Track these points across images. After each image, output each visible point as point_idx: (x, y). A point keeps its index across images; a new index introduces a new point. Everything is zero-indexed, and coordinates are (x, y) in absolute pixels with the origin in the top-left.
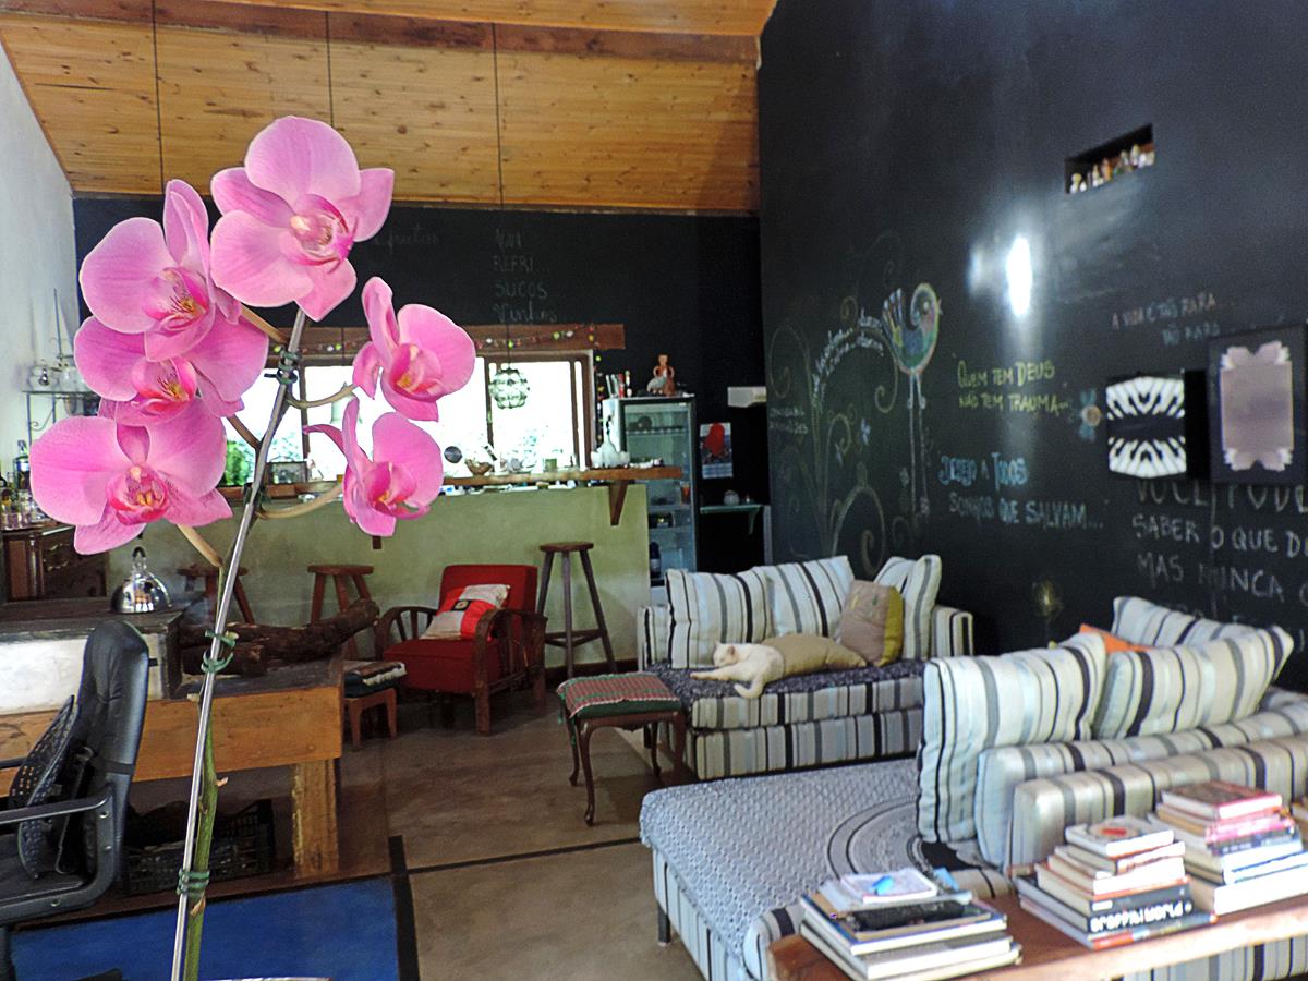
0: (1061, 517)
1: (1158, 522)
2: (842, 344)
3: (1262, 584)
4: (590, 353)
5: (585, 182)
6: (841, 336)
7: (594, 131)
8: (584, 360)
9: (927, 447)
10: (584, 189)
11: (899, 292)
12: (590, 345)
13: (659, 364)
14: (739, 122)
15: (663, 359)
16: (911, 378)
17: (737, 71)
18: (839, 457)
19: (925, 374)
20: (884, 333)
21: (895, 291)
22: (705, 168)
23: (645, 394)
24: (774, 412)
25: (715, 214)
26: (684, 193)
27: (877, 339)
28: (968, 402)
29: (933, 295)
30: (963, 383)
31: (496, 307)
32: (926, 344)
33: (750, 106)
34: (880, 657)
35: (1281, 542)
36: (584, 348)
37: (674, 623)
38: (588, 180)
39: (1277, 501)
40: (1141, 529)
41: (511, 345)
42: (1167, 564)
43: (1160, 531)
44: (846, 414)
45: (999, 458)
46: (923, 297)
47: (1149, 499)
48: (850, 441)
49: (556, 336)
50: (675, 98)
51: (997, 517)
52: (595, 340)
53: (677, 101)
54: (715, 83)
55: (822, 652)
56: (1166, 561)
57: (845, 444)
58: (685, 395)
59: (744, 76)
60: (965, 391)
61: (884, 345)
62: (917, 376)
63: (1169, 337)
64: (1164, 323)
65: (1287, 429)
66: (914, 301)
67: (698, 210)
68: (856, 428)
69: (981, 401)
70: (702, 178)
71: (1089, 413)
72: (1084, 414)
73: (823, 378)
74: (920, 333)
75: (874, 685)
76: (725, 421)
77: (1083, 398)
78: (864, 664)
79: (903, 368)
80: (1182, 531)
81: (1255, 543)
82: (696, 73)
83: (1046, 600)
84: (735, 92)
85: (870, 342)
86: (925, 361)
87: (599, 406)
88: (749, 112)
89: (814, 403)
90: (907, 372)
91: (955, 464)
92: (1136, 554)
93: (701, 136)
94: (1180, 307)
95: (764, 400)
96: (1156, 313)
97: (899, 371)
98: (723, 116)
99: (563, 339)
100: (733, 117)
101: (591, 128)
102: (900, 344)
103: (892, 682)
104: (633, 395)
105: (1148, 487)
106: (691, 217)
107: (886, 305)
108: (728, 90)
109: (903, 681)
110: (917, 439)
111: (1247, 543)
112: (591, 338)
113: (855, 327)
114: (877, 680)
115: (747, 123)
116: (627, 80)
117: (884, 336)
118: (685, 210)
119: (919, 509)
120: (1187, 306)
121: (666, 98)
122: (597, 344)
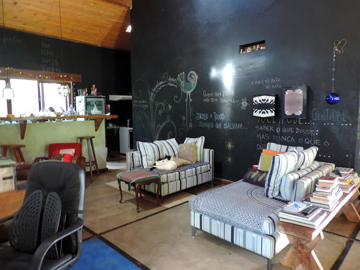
0: (235, 127)
1: (263, 127)
2: (162, 84)
3: (289, 139)
4: (71, 82)
5: (71, 32)
6: (162, 82)
7: (78, 17)
8: (69, 85)
9: (192, 111)
10: (70, 34)
11: (183, 73)
12: (72, 80)
13: (93, 87)
14: (119, 23)
15: (94, 86)
16: (187, 94)
17: (123, 8)
18: (160, 113)
19: (192, 93)
20: (178, 82)
21: (183, 72)
22: (106, 34)
23: (91, 95)
24: (135, 102)
25: (106, 47)
26: (98, 40)
27: (175, 84)
28: (207, 100)
29: (195, 74)
30: (205, 95)
31: (42, 66)
32: (192, 86)
33: (123, 19)
34: (194, 161)
35: (295, 130)
36: (69, 81)
37: (141, 156)
38: (72, 31)
39: (294, 122)
40: (258, 129)
41: (47, 78)
42: (265, 136)
43: (263, 129)
44: (163, 103)
45: (216, 114)
46: (191, 75)
47: (260, 122)
48: (164, 109)
49: (61, 76)
50: (104, 12)
51: (215, 127)
52: (73, 78)
53: (104, 13)
54: (116, 10)
55: (182, 161)
56: (264, 135)
57: (162, 111)
58: (102, 96)
59: (124, 10)
60: (206, 98)
61: (178, 85)
62: (189, 94)
63: (267, 87)
64: (267, 84)
65: (301, 107)
66: (189, 75)
67: (101, 45)
68: (166, 106)
69: (210, 100)
70: (105, 36)
71: (244, 103)
72: (243, 103)
73: (155, 93)
74: (191, 83)
75: (197, 168)
76: (109, 104)
77: (243, 100)
78: (191, 163)
79: (184, 91)
80: (269, 129)
81: (288, 131)
82: (112, 6)
83: (229, 146)
84: (120, 14)
85: (172, 84)
86: (192, 90)
87: (74, 98)
88: (122, 21)
89: (151, 99)
90: (186, 92)
91: (201, 115)
92: (256, 134)
93: (108, 25)
94: (271, 81)
95: (131, 99)
96: (264, 82)
97: (183, 92)
98: (115, 20)
99: (63, 78)
100: (118, 21)
101: (78, 16)
102: (184, 86)
103: (200, 167)
104: (88, 95)
105: (260, 120)
106: (99, 47)
107: (179, 75)
108: (119, 13)
109: (202, 166)
110: (189, 109)
111: (286, 131)
112: (72, 78)
113: (167, 80)
114: (197, 167)
115: (121, 23)
116: (93, 4)
117: (178, 83)
118: (98, 45)
119: (188, 126)
120: (273, 81)
121: (102, 12)
122: (73, 80)
